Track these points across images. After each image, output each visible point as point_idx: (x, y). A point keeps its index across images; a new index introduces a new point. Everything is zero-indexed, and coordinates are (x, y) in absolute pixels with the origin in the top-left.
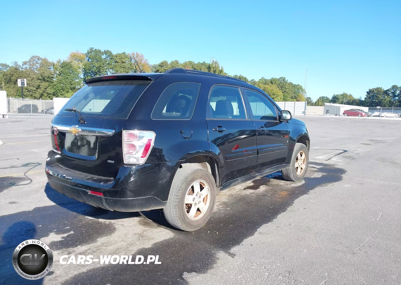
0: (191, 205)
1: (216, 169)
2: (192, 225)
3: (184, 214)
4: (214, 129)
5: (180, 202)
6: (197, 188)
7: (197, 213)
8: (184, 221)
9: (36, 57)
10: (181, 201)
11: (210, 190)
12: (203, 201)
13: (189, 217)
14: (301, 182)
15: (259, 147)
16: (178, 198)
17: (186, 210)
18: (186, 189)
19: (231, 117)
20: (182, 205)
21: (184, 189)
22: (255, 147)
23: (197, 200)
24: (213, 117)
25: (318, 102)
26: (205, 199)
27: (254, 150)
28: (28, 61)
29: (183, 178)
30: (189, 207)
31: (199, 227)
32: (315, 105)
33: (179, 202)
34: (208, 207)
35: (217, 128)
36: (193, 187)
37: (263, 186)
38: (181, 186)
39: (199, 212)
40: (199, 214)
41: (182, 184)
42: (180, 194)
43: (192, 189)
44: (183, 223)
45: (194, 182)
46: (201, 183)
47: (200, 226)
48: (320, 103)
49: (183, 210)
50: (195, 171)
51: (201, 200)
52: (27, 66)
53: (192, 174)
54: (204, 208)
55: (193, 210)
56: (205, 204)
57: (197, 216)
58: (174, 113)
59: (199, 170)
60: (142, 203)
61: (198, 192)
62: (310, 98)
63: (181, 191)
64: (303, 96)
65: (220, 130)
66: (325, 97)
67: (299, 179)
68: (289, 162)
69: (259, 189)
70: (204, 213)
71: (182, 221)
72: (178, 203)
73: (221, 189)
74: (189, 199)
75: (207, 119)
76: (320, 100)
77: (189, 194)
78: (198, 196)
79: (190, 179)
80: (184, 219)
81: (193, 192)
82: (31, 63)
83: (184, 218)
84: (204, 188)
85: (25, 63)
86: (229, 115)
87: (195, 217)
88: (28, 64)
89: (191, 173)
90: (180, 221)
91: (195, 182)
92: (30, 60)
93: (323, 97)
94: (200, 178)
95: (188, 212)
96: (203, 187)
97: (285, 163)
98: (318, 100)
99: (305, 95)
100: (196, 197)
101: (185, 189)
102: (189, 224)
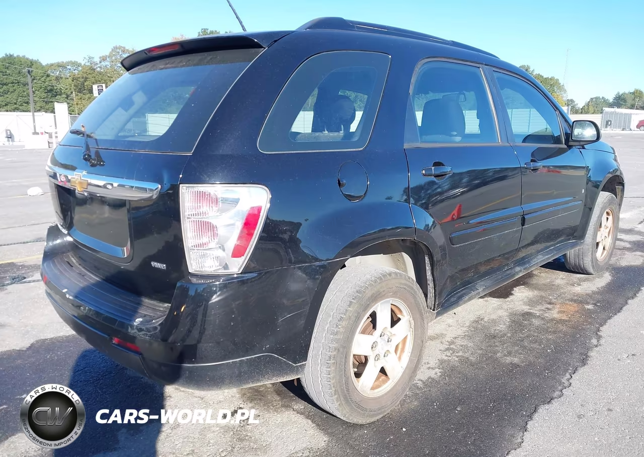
0: (366, 358)
1: (428, 268)
2: (366, 410)
3: (348, 382)
4: (424, 172)
5: (341, 350)
6: (384, 319)
7: (378, 378)
8: (345, 398)
9: (120, 47)
10: (344, 347)
11: (413, 326)
12: (396, 351)
13: (359, 389)
14: (602, 277)
15: (527, 207)
16: (337, 341)
17: (352, 371)
18: (358, 318)
19: (458, 139)
20: (346, 357)
21: (353, 318)
22: (517, 210)
23: (381, 349)
24: (422, 142)
25: (586, 107)
26: (400, 346)
27: (515, 216)
28: (108, 54)
29: (353, 290)
30: (361, 364)
31: (380, 414)
32: (581, 113)
33: (339, 350)
34: (405, 365)
35: (433, 168)
36: (373, 316)
37: (519, 289)
38: (346, 310)
39: (383, 377)
40: (384, 382)
41: (349, 306)
42: (341, 330)
43: (370, 319)
44: (343, 402)
45: (379, 304)
46: (394, 308)
47: (385, 411)
48: (591, 109)
49: (345, 370)
50: (384, 276)
51: (392, 347)
52: (107, 63)
53: (375, 281)
54: (397, 368)
55: (371, 372)
56: (400, 358)
57: (378, 387)
58: (326, 132)
59: (393, 275)
60: (240, 373)
61: (386, 328)
62: (572, 101)
63: (344, 323)
64: (560, 97)
65: (438, 173)
66: (601, 97)
67: (600, 268)
68: (582, 236)
69: (511, 297)
70: (396, 380)
71: (342, 399)
72: (335, 353)
73: (438, 314)
74: (361, 345)
75: (406, 146)
76: (590, 104)
77: (363, 332)
78: (386, 338)
79: (369, 293)
80: (347, 393)
81: (374, 327)
82: (114, 58)
83: (348, 390)
84: (399, 319)
85: (103, 59)
86: (455, 133)
87: (373, 388)
88: (108, 59)
89: (373, 278)
90: (337, 398)
91: (381, 304)
92: (111, 53)
93: (597, 98)
94: (395, 295)
95: (358, 375)
96: (399, 316)
97: (575, 238)
98: (588, 105)
99: (564, 95)
100: (379, 340)
101: (356, 317)
102: (359, 406)
